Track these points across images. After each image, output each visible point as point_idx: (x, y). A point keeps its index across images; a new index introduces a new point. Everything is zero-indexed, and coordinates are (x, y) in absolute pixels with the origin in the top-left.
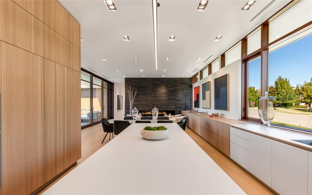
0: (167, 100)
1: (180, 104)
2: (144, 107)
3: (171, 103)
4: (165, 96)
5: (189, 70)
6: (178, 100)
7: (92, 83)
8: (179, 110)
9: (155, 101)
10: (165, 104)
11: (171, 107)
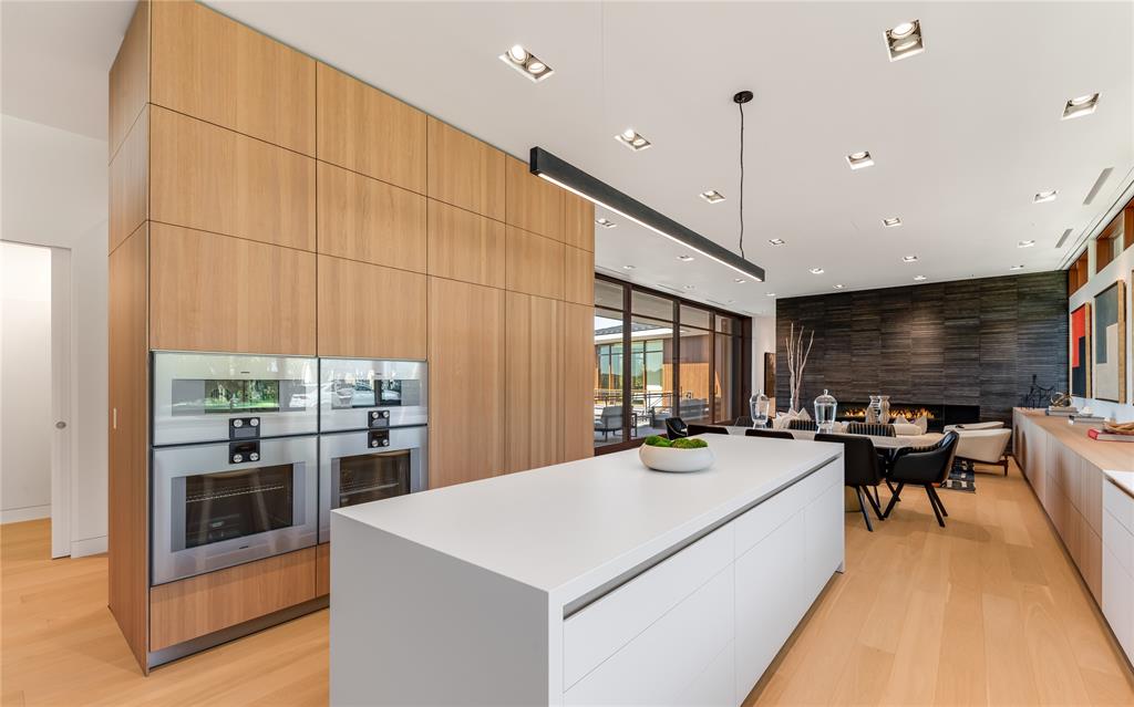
0: (942, 366)
1: (1009, 382)
2: (843, 391)
3: (961, 377)
4: (932, 350)
5: (1029, 245)
6: (998, 366)
7: (677, 324)
8: (999, 405)
9: (887, 371)
10: (931, 381)
11: (958, 393)
